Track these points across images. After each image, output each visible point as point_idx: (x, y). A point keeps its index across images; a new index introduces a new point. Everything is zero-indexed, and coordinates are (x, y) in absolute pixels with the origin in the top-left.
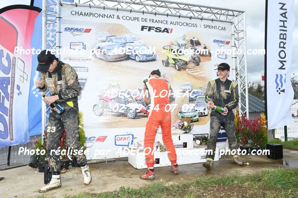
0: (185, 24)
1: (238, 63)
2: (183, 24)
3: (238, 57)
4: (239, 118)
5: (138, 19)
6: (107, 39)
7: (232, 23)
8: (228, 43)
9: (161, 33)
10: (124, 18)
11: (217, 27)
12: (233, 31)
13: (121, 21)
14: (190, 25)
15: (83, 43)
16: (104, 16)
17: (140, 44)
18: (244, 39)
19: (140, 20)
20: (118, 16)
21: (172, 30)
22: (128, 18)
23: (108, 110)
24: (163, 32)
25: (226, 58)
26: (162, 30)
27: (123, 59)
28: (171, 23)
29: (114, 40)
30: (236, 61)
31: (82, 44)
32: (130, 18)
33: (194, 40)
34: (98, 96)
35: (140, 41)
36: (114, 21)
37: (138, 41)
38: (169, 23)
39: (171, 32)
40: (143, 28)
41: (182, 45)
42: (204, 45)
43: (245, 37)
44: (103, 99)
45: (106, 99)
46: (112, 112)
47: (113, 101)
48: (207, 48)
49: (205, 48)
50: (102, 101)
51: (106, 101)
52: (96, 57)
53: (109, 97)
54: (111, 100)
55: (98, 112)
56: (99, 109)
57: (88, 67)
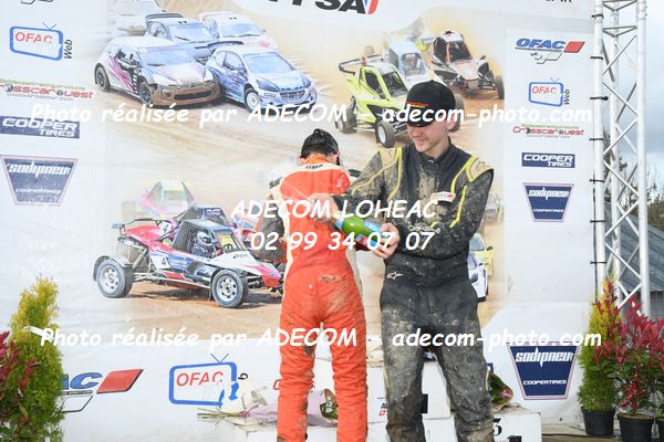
1: (613, 116)
3: (612, 98)
4: (617, 310)
6: (149, 24)
8: (575, 47)
9: (336, 11)
15: (60, 34)
17: (263, 51)
18: (639, 32)
21: (376, 1)
23: (149, 275)
24: (344, 8)
25: (565, 101)
26: (343, 1)
27: (204, 99)
29: (174, 31)
30: (604, 112)
31: (56, 36)
33: (448, 39)
34: (115, 226)
35: (264, 38)
37: (257, 39)
39: (373, 10)
41: (404, 56)
42: (483, 58)
43: (640, 25)
44: (131, 238)
45: (142, 236)
46: (161, 283)
47: (167, 243)
48: (490, 69)
49: (485, 69)
50: (130, 243)
51: (141, 244)
52: (109, 89)
53: (153, 231)
54: (161, 241)
55: (114, 285)
56: (115, 273)
57: (78, 123)
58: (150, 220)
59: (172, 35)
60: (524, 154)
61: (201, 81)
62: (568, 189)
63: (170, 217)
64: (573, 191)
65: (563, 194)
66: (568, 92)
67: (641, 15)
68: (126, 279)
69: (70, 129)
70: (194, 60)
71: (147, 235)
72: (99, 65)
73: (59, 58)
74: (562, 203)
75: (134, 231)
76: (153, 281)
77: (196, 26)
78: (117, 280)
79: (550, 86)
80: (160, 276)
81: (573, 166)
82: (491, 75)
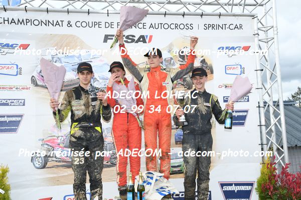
0: (173, 26)
2: (169, 26)
5: (99, 24)
6: (53, 58)
7: (253, 17)
8: (246, 49)
10: (78, 24)
11: (227, 26)
12: (256, 28)
13: (73, 31)
14: (182, 27)
15: (17, 66)
16: (47, 23)
18: (275, 40)
19: (103, 25)
20: (69, 23)
21: (151, 37)
22: (84, 24)
24: (137, 42)
25: (242, 72)
26: (136, 39)
28: (151, 26)
29: (63, 60)
32: (88, 24)
34: (40, 140)
35: (101, 58)
36: (64, 30)
38: (148, 26)
39: (150, 41)
40: (107, 38)
42: (202, 57)
43: (275, 37)
44: (47, 144)
45: (52, 143)
46: (60, 161)
47: (62, 145)
48: (206, 61)
49: (203, 61)
50: (46, 146)
51: (51, 146)
52: (37, 85)
53: (56, 141)
54: (59, 145)
55: (40, 163)
56: (40, 159)
57: (24, 100)
58: (54, 136)
59: (63, 61)
60: (224, 97)
61: (75, 78)
62: (247, 111)
63: (63, 135)
64: (249, 112)
65: (244, 114)
66: (244, 68)
67: (275, 32)
68: (45, 161)
69: (21, 102)
70: (71, 71)
71: (53, 142)
72: (33, 76)
73: (17, 75)
74: (244, 118)
75: (48, 141)
76: (56, 161)
77: (72, 57)
78: (41, 161)
79: (235, 66)
80: (59, 158)
81: (248, 101)
82: (206, 64)
